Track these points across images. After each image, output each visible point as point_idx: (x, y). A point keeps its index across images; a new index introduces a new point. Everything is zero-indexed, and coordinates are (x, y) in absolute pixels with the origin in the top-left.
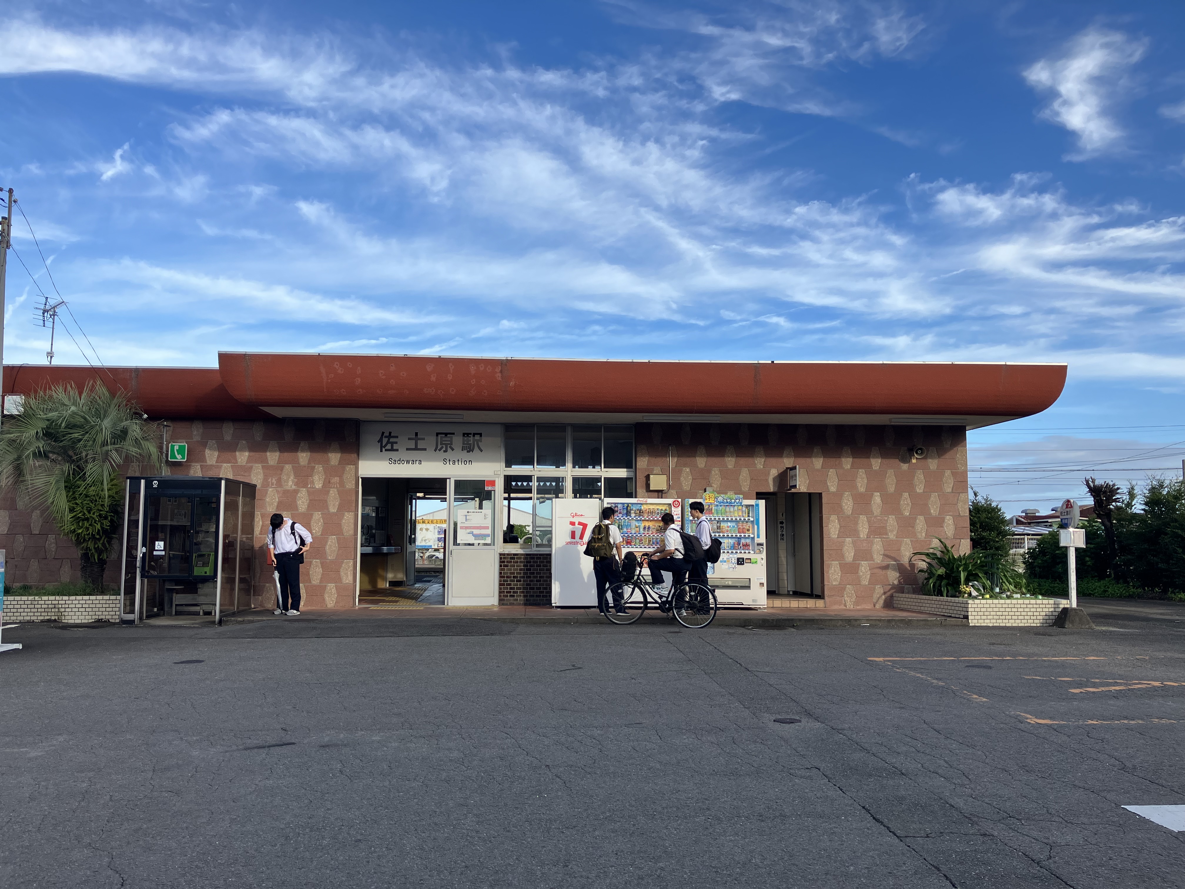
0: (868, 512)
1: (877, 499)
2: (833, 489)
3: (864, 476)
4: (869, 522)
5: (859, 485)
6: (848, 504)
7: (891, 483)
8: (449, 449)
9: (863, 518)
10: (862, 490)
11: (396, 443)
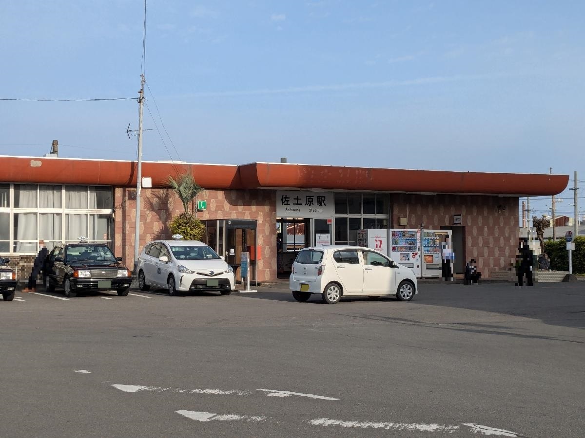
0: (482, 235)
1: (486, 229)
2: (470, 225)
3: (481, 218)
4: (483, 239)
5: (479, 223)
6: (475, 232)
7: (491, 222)
8: (312, 204)
9: (481, 238)
10: (480, 225)
11: (289, 201)
